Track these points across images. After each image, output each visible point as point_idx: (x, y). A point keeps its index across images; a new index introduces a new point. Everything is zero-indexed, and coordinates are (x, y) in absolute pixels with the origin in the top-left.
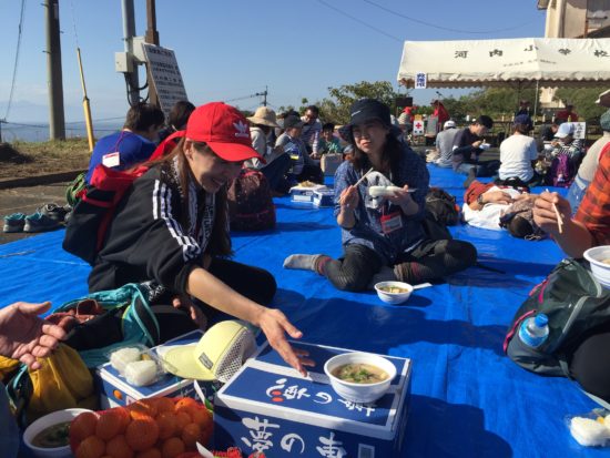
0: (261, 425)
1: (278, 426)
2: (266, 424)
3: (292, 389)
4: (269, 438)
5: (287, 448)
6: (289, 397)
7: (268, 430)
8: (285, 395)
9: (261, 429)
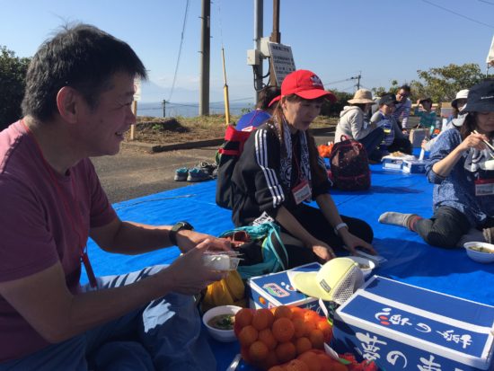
0: (372, 340)
1: (385, 343)
2: (375, 340)
3: (397, 317)
4: (377, 352)
5: (393, 362)
6: (394, 323)
7: (377, 345)
8: (391, 320)
9: (371, 343)
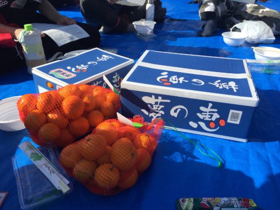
0: (156, 100)
1: (169, 101)
2: (160, 100)
3: (174, 77)
4: (162, 109)
5: (175, 115)
6: (174, 82)
7: (161, 103)
8: (171, 81)
9: (156, 103)
